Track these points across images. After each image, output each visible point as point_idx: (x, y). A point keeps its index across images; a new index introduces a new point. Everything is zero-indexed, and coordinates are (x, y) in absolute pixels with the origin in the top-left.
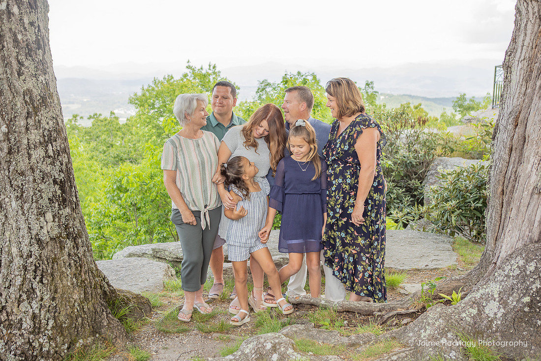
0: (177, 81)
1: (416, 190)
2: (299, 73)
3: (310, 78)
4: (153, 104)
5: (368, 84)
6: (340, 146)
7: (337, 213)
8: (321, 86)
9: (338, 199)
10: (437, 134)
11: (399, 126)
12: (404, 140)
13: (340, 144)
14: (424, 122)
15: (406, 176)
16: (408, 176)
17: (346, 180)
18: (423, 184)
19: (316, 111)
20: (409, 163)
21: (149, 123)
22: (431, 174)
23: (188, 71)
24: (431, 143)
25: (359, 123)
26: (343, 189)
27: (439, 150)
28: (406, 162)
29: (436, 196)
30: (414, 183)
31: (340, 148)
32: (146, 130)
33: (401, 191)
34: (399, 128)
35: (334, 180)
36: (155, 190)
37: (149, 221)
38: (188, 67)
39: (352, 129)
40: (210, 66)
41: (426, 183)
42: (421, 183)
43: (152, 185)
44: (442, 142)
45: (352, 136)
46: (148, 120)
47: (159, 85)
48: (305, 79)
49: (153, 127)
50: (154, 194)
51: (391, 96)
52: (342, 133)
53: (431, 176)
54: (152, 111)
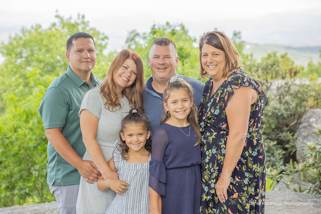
0: (45, 30)
1: (288, 142)
2: (168, 24)
3: (178, 28)
4: (21, 53)
5: (235, 34)
6: (210, 111)
7: (212, 188)
8: (189, 37)
9: (213, 173)
10: (309, 86)
11: (269, 77)
12: (275, 92)
13: (211, 108)
14: (296, 73)
15: (277, 128)
16: (279, 128)
17: (221, 151)
18: (295, 137)
19: (185, 62)
20: (280, 116)
21: (16, 73)
22: (304, 127)
23: (57, 21)
24: (303, 95)
25: (230, 83)
26: (218, 160)
27: (311, 102)
28: (277, 114)
29: (314, 154)
30: (285, 135)
31: (209, 113)
32: (13, 79)
33: (272, 143)
34: (269, 80)
35: (208, 150)
36: (17, 143)
37: (11, 176)
38: (57, 16)
39: (223, 90)
40: (79, 15)
41: (298, 136)
42: (293, 135)
43: (14, 139)
44: (313, 93)
45: (224, 98)
46: (15, 70)
47: (27, 34)
48: (173, 30)
49: (20, 77)
50: (16, 148)
51: (256, 45)
52: (213, 96)
53: (304, 129)
54: (19, 61)
